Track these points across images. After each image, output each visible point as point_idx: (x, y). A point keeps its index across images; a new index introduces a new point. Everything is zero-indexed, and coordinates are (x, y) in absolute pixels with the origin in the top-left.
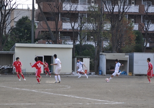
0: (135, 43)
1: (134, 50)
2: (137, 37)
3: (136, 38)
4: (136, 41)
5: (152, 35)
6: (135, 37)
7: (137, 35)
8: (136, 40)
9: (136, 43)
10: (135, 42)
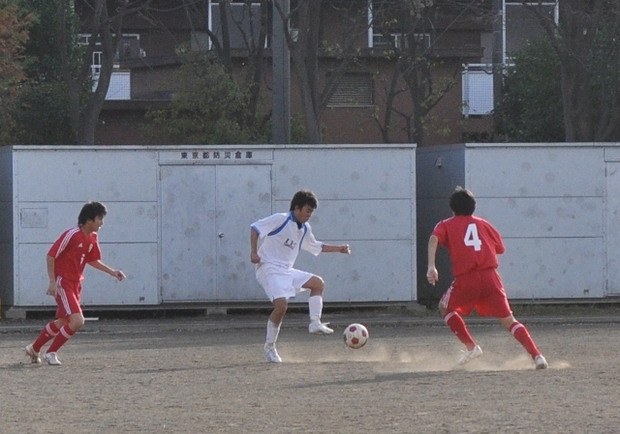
0: (22, 76)
1: (14, 124)
2: (34, 31)
3: (25, 36)
4: (31, 60)
5: (143, 12)
6: (21, 30)
7: (34, 17)
8: (30, 49)
9: (30, 73)
10: (17, 66)
